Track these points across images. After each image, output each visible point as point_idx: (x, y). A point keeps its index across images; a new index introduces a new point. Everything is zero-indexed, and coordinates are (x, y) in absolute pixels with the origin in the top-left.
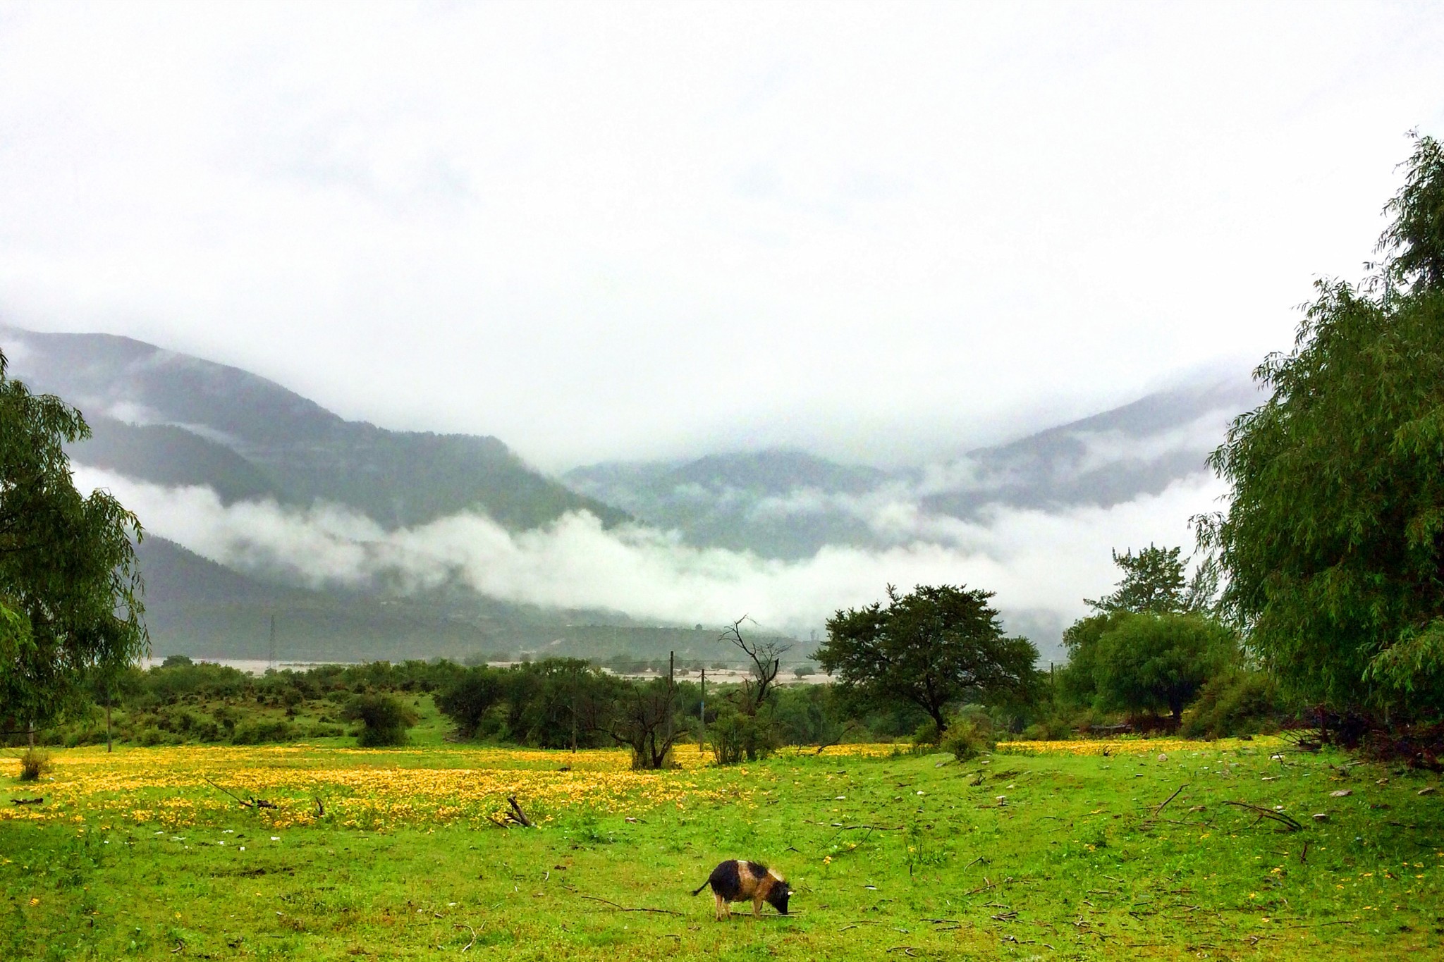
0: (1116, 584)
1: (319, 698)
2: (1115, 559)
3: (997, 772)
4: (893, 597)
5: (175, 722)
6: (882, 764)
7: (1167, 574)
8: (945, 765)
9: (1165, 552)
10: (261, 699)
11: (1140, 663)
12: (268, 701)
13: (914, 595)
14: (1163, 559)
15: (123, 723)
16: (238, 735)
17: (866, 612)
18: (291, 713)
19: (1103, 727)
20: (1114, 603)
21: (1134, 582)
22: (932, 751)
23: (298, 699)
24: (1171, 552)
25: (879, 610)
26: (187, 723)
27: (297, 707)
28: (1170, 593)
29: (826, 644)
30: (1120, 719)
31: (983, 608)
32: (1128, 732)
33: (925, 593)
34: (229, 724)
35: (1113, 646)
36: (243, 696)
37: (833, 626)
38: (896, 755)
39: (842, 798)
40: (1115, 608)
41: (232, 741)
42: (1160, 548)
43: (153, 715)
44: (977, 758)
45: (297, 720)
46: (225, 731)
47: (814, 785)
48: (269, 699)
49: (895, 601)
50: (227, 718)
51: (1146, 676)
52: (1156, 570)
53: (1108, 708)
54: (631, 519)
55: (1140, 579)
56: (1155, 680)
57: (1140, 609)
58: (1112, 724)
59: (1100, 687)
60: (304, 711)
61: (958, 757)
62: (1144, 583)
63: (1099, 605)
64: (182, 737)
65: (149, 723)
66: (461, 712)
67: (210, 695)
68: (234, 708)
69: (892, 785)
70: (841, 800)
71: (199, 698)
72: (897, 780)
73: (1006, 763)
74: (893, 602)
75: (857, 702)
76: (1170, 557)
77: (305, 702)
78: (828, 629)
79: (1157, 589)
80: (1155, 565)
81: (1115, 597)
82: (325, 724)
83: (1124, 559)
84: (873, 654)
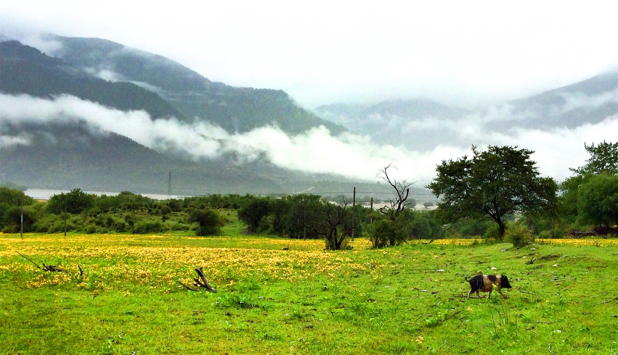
0: (586, 161)
1: (180, 211)
2: (586, 148)
3: (543, 255)
4: (475, 153)
5: (105, 221)
6: (467, 249)
7: (612, 156)
8: (507, 250)
9: (611, 145)
10: (150, 211)
11: (601, 199)
12: (153, 212)
13: (487, 152)
14: (610, 148)
15: (79, 222)
16: (135, 228)
17: (460, 161)
18: (164, 219)
19: (580, 232)
20: (585, 170)
21: (595, 160)
22: (496, 242)
23: (169, 212)
24: (614, 145)
25: (467, 160)
26: (110, 222)
27: (167, 215)
28: (614, 166)
29: (436, 180)
30: (589, 228)
31: (527, 160)
32: (594, 235)
33: (494, 151)
34: (131, 224)
35: (586, 190)
36: (142, 209)
37: (440, 169)
38: (475, 244)
39: (442, 270)
40: (585, 173)
41: (132, 232)
42: (608, 143)
43: (93, 218)
44: (527, 246)
45: (167, 222)
46: (129, 226)
47: (425, 262)
48: (154, 211)
49: (476, 155)
50: (131, 220)
51: (604, 206)
52: (607, 154)
53: (584, 222)
54: (347, 130)
55: (598, 158)
56: (609, 209)
57: (598, 174)
58: (585, 231)
59: (580, 211)
60: (171, 217)
61: (515, 245)
62: (600, 160)
63: (577, 171)
64: (107, 229)
65: (91, 222)
66: (249, 219)
67: (125, 209)
68: (136, 215)
69: (474, 262)
70: (441, 272)
71: (120, 210)
72: (477, 259)
73: (547, 251)
74: (475, 156)
75: (453, 213)
76: (614, 148)
77: (172, 213)
78: (437, 171)
79: (607, 163)
80: (606, 151)
81: (585, 167)
82: (181, 224)
83: (590, 148)
84: (462, 186)
